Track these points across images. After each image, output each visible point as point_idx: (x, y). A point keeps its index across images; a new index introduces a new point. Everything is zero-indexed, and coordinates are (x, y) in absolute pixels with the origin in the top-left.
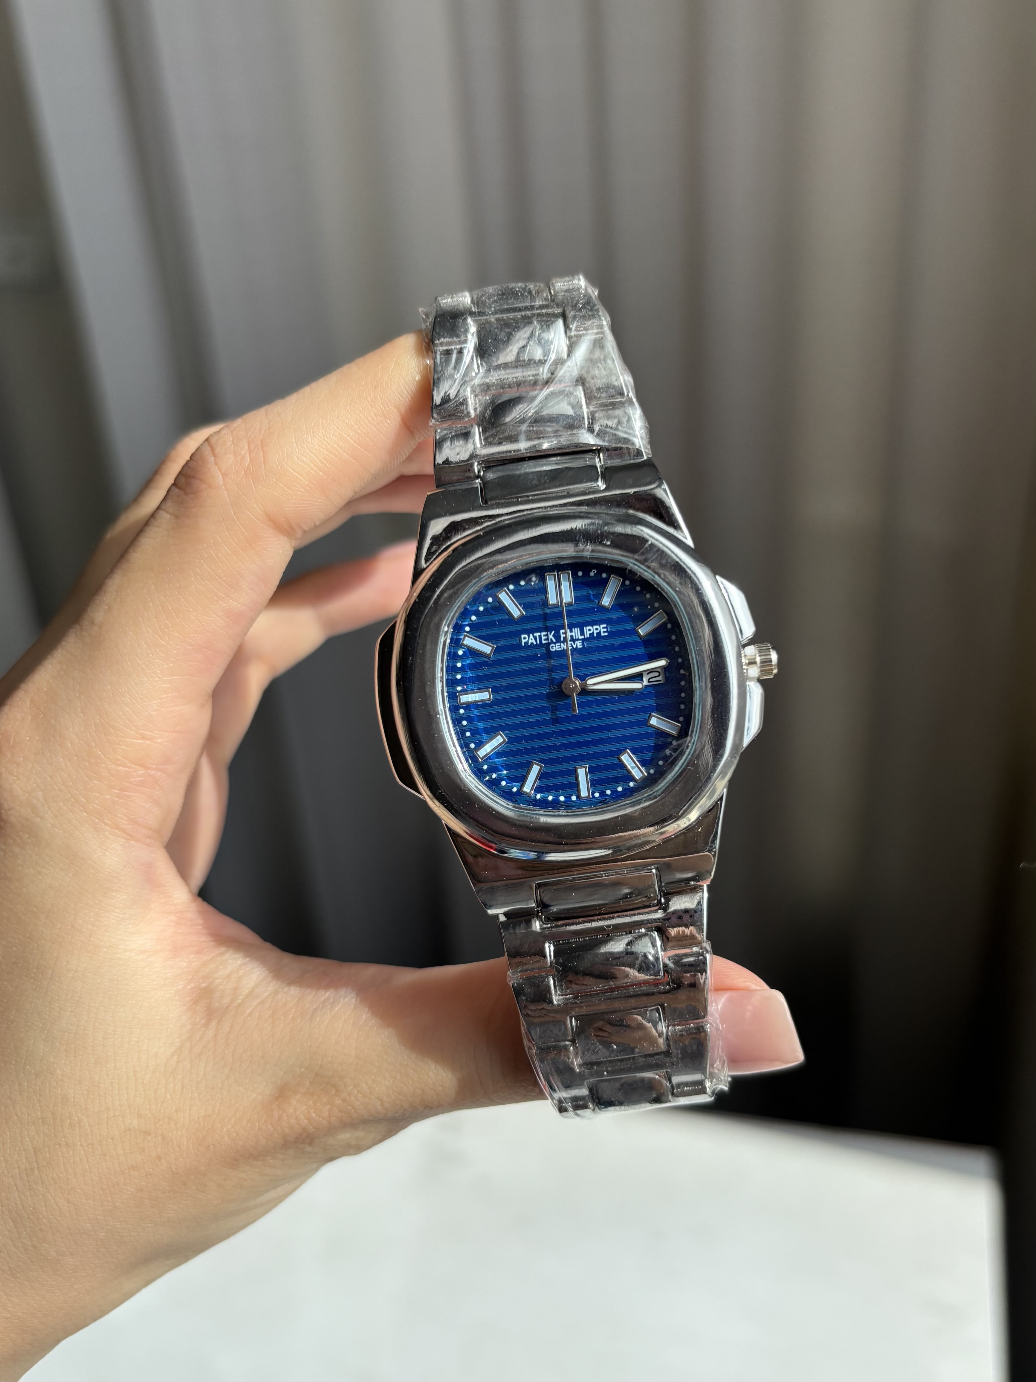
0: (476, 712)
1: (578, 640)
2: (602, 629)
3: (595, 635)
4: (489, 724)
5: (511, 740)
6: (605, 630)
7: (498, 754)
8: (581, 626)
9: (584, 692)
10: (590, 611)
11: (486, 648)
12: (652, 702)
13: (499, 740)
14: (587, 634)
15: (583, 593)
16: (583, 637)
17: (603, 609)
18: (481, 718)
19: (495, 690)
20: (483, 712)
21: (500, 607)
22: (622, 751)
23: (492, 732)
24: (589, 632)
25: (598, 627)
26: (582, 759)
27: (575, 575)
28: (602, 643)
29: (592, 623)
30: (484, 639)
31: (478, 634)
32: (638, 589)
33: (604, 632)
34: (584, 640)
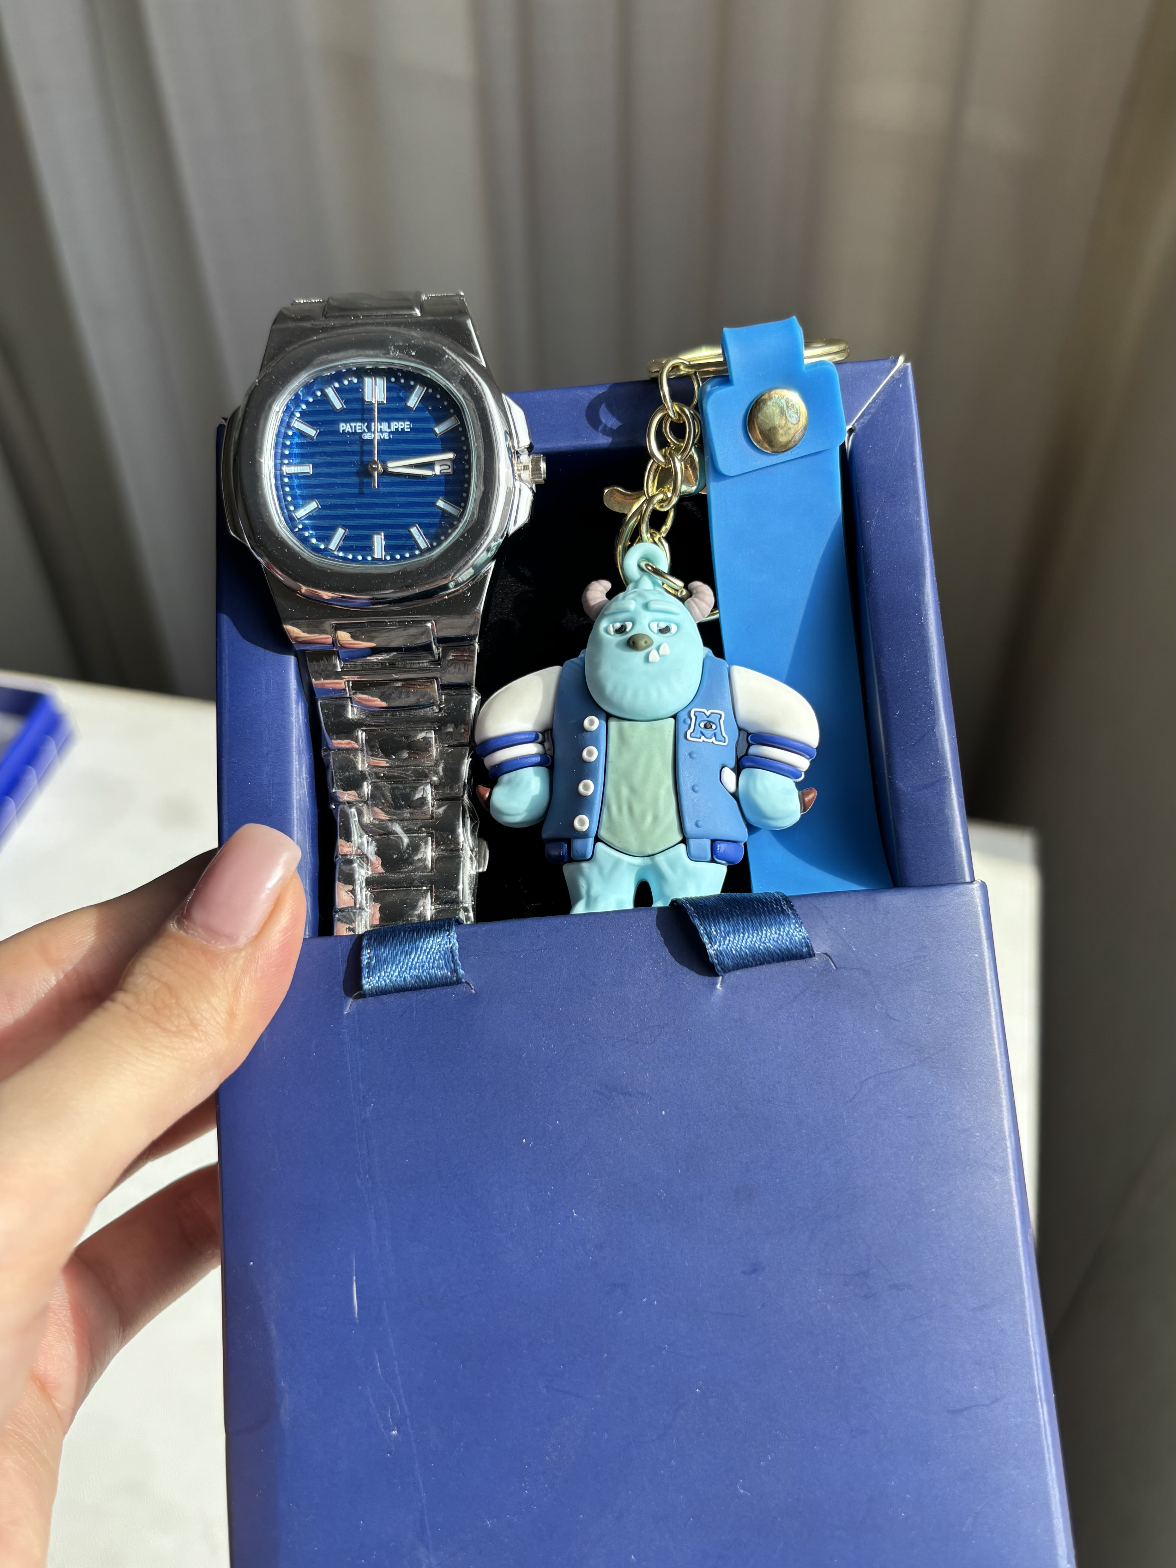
0: (296, 482)
1: (386, 432)
2: (406, 426)
3: (400, 430)
4: (305, 492)
5: (324, 507)
6: (409, 426)
7: (310, 517)
8: (389, 421)
9: (386, 473)
10: (397, 410)
11: (312, 432)
12: (442, 488)
13: (313, 505)
14: (393, 429)
15: (394, 395)
16: (389, 430)
17: (409, 409)
18: (299, 486)
19: (315, 466)
20: (303, 482)
21: (325, 399)
22: (413, 525)
23: (307, 498)
24: (395, 427)
25: (402, 423)
26: (378, 528)
27: (388, 381)
28: (404, 436)
29: (398, 420)
30: (312, 424)
31: (306, 420)
32: (438, 396)
33: (407, 428)
34: (390, 433)
